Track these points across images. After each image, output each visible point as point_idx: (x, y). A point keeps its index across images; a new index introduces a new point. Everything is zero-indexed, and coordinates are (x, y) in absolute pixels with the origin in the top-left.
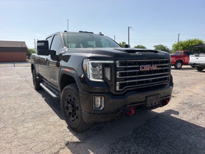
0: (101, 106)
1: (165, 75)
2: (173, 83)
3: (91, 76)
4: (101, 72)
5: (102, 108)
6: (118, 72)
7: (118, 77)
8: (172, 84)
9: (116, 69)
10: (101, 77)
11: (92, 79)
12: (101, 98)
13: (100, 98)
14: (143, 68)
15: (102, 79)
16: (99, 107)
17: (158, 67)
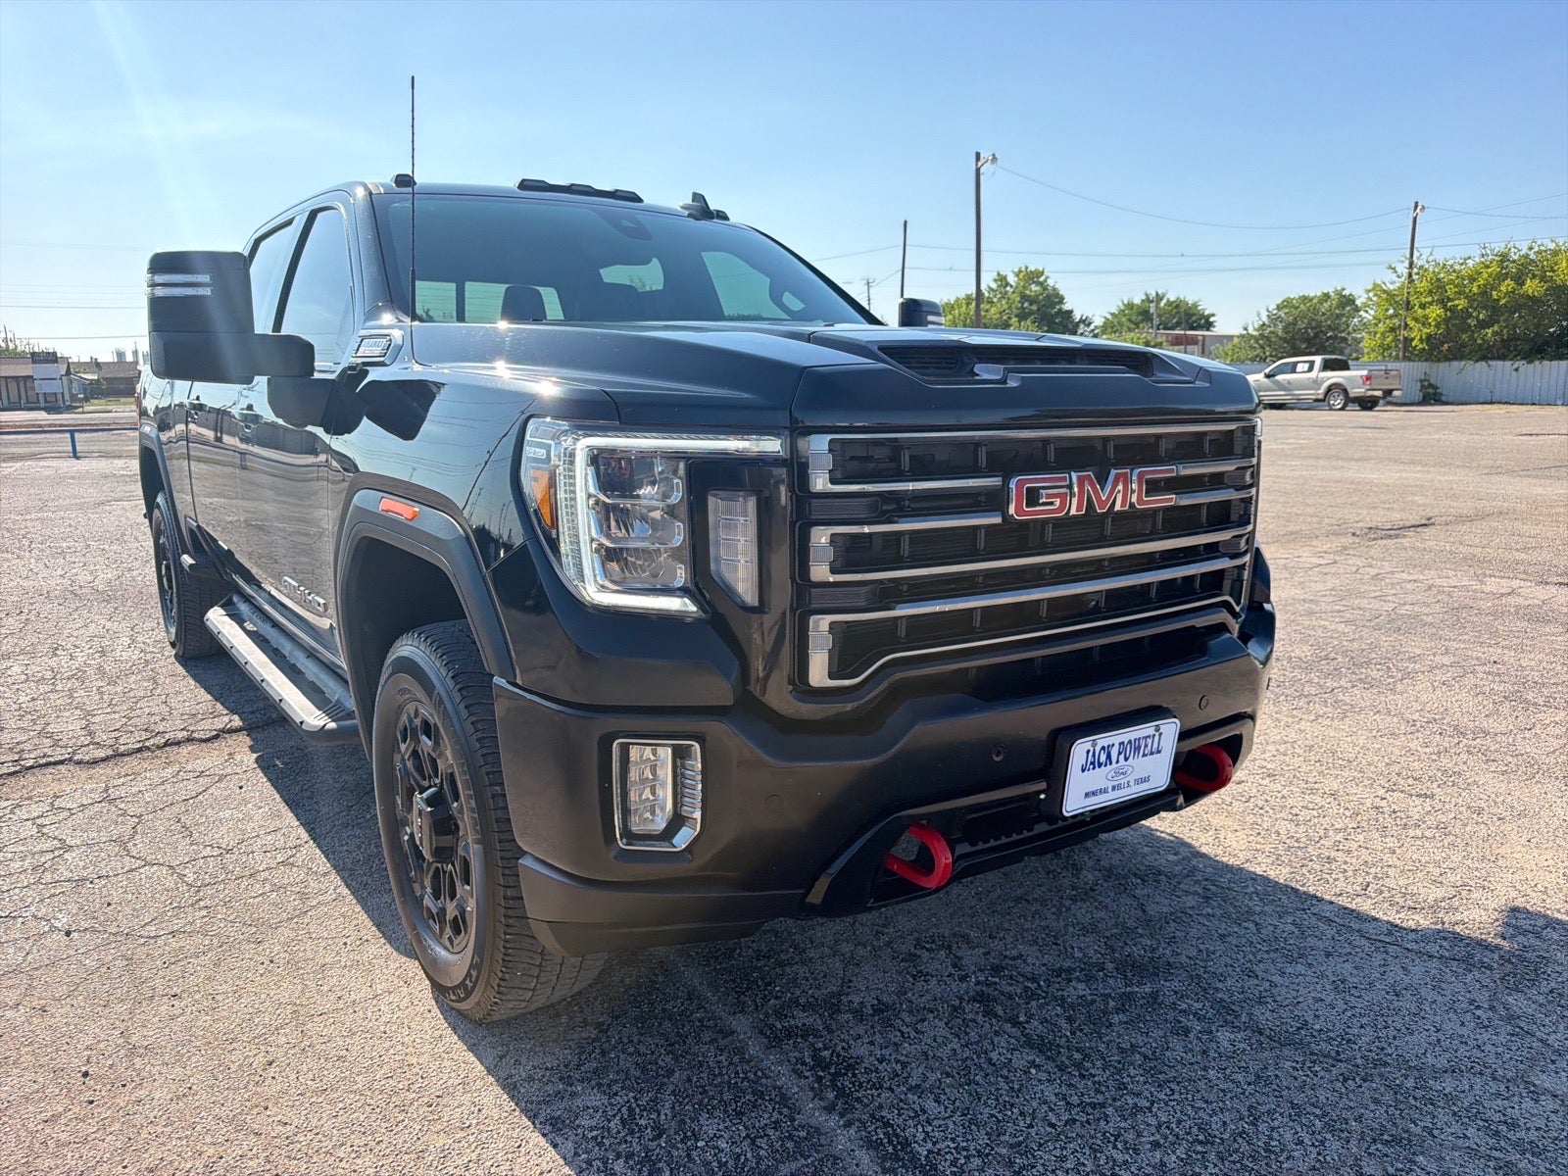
0: (677, 821)
1: (1212, 551)
2: (1270, 618)
3: (590, 562)
4: (679, 534)
5: (683, 839)
6: (821, 537)
7: (820, 572)
8: (1260, 624)
9: (807, 510)
10: (681, 575)
11: (597, 591)
12: (680, 754)
13: (666, 754)
14: (1033, 497)
15: (684, 591)
16: (660, 824)
17: (1153, 487)
